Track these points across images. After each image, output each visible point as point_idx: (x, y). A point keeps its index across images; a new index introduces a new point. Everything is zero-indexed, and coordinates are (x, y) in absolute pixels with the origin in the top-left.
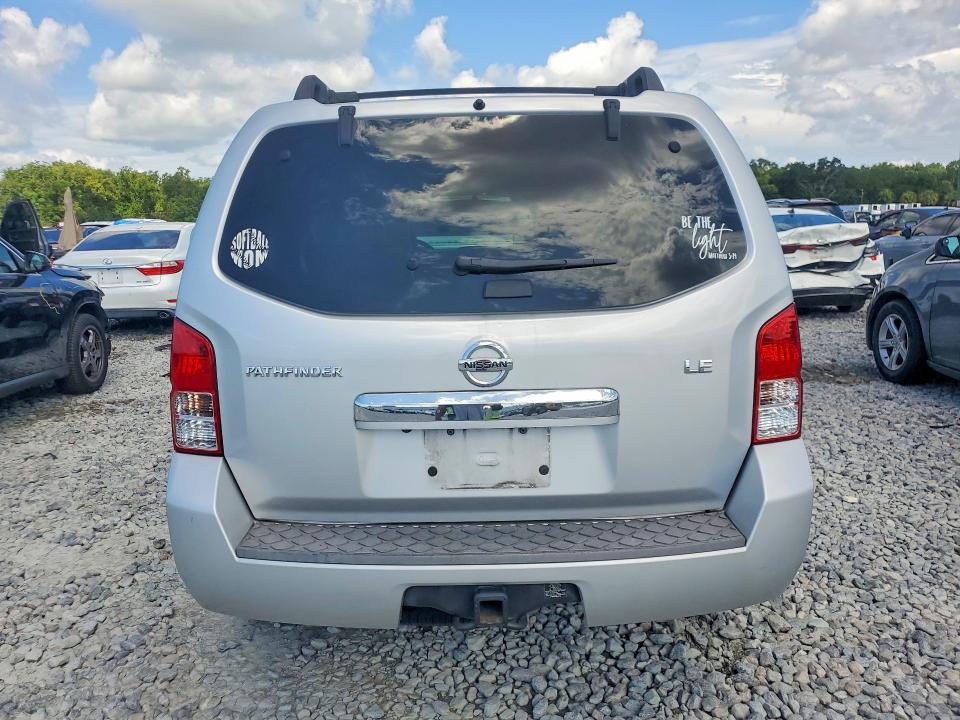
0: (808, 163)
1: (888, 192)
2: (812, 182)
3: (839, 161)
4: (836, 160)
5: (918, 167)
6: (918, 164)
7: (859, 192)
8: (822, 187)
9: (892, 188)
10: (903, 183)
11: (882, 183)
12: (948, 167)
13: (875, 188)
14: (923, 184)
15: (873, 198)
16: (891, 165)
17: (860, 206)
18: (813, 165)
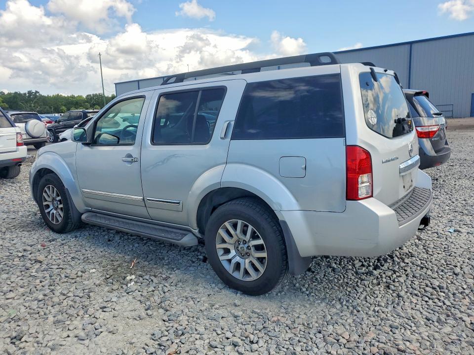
0: (22, 92)
1: (64, 108)
2: (27, 102)
3: (38, 93)
4: (37, 92)
5: (73, 97)
6: (72, 95)
7: (51, 108)
8: (33, 105)
9: (64, 106)
10: (69, 104)
11: (60, 103)
12: (86, 98)
13: (57, 106)
14: (78, 105)
15: (57, 110)
16: (61, 95)
17: (54, 114)
18: (25, 94)
